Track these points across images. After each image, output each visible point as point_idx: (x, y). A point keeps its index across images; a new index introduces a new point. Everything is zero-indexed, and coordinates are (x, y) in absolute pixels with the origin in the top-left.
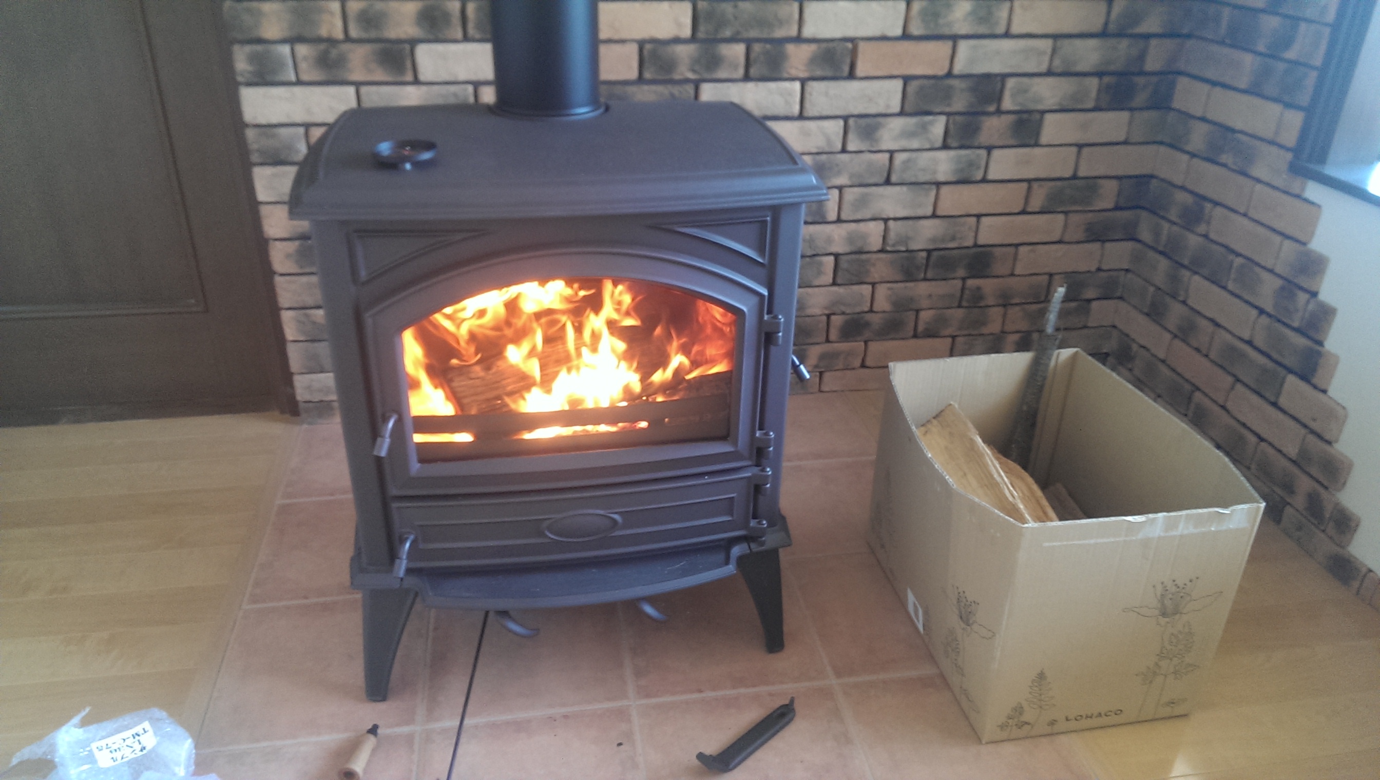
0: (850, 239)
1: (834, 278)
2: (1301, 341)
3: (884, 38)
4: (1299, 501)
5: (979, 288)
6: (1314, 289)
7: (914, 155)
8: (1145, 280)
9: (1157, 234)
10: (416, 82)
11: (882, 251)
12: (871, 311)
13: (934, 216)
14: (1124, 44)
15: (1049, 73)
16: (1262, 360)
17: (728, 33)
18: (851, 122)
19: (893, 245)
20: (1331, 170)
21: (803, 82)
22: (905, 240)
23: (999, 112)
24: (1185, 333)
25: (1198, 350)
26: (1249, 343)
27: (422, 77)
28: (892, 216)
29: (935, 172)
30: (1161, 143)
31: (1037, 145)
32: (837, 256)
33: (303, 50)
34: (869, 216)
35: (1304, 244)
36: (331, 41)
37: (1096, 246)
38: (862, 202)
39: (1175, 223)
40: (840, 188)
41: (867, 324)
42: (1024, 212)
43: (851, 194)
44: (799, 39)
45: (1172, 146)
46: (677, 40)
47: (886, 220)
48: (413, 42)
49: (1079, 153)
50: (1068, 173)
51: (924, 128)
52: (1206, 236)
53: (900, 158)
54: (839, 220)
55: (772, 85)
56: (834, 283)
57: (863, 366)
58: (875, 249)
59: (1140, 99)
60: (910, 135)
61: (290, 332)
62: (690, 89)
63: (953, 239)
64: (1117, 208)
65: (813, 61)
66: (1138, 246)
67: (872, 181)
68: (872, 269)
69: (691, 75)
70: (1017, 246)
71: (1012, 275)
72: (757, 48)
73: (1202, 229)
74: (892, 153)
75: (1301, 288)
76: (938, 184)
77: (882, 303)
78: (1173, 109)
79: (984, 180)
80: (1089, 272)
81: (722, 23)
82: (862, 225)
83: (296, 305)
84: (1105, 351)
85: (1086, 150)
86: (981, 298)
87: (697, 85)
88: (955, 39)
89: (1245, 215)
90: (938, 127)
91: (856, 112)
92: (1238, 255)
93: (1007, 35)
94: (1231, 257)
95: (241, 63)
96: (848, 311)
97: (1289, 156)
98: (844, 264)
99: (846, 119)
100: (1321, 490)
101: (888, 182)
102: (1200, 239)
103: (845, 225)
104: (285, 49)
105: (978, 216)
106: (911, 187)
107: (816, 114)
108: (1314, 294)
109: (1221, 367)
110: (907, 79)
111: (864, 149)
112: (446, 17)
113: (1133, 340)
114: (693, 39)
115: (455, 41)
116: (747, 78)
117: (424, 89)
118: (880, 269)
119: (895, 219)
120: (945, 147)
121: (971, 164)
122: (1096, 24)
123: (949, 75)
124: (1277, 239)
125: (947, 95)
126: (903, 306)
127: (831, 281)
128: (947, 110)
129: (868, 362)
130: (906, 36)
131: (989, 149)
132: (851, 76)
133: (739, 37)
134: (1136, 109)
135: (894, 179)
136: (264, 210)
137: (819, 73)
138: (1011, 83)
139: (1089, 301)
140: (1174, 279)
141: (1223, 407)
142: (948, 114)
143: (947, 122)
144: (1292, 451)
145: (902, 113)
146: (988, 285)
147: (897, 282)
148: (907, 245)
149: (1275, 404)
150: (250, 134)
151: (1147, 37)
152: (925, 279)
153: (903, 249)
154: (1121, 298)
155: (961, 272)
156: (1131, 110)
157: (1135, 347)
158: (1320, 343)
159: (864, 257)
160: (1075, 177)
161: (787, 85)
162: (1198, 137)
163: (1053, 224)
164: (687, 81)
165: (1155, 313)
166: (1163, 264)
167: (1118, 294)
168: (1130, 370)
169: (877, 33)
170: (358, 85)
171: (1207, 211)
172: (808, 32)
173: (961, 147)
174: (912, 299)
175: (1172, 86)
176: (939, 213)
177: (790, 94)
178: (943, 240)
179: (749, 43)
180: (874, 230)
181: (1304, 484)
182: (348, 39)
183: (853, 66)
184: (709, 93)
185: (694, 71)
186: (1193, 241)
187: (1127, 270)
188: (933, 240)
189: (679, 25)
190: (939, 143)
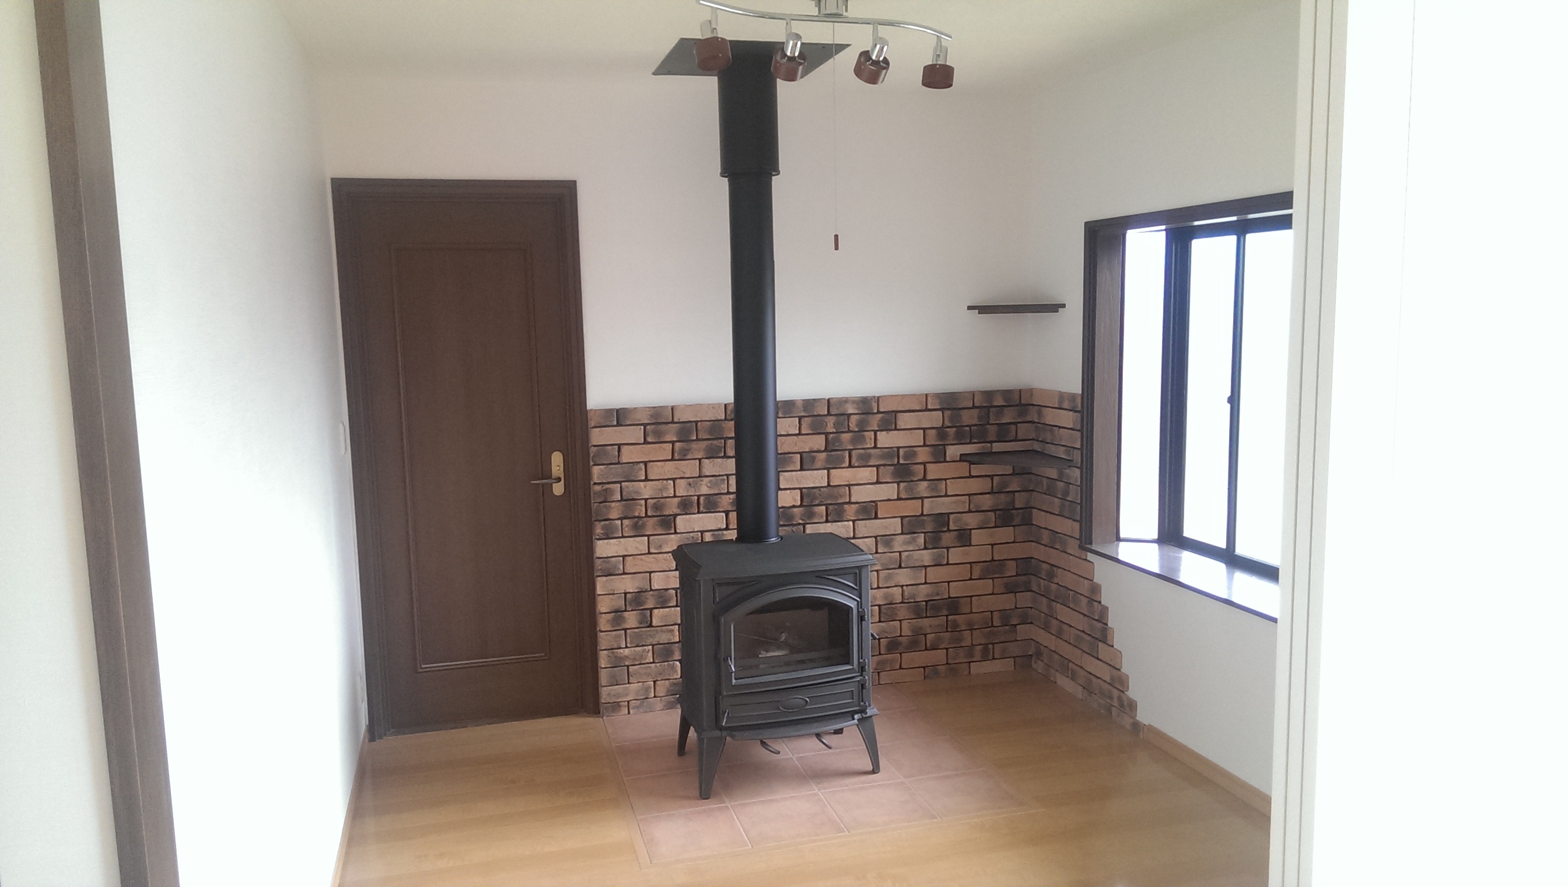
0: (886, 596)
1: (880, 618)
2: (1099, 625)
3: (889, 500)
4: (1115, 703)
5: (955, 620)
6: (1099, 600)
7: (911, 553)
8: (1039, 611)
9: (1039, 586)
10: (676, 533)
11: (902, 603)
12: (901, 636)
13: (926, 583)
14: (1003, 496)
15: (970, 511)
16: (1089, 638)
17: (817, 502)
18: (878, 538)
19: (907, 599)
20: (1094, 547)
21: (854, 521)
22: (913, 596)
23: (949, 530)
24: (1059, 635)
25: (1066, 641)
26: (1083, 631)
27: (678, 531)
28: (904, 584)
29: (923, 561)
30: (1031, 541)
31: (970, 545)
32: (879, 606)
33: (626, 522)
34: (893, 585)
35: (1092, 581)
36: (639, 517)
37: (1012, 595)
38: (888, 578)
39: (1045, 580)
40: (877, 571)
41: (900, 644)
42: (971, 579)
43: (882, 574)
44: (850, 503)
45: (1037, 542)
46: (794, 506)
47: (902, 586)
48: (675, 516)
49: (992, 548)
50: (990, 559)
51: (914, 539)
52: (1058, 584)
53: (904, 555)
54: (878, 588)
55: (839, 524)
56: (880, 621)
57: (901, 668)
58: (898, 602)
59: (1017, 521)
60: (909, 543)
61: (603, 663)
62: (801, 527)
63: (938, 594)
64: (1017, 575)
65: (858, 512)
66: (1034, 594)
67: (892, 567)
68: (899, 613)
69: (801, 522)
70: (971, 597)
71: (971, 612)
72: (831, 507)
73: (1056, 580)
74: (900, 552)
75: (1095, 601)
76: (926, 567)
77: (906, 631)
78: (1034, 525)
79: (948, 564)
80: (1011, 609)
81: (815, 498)
82: (890, 589)
83: (609, 648)
84: (1030, 654)
85: (995, 547)
86: (957, 626)
87: (804, 525)
88: (922, 498)
89: (1069, 571)
90: (921, 539)
91: (880, 534)
92: (1072, 590)
93: (946, 496)
94: (1069, 592)
95: (598, 530)
96: (889, 636)
97: (1078, 542)
98: (883, 610)
99: (876, 537)
100: (1122, 694)
101: (900, 567)
102: (1056, 585)
103: (882, 590)
104: (619, 522)
105: (949, 582)
106: (913, 569)
107: (861, 536)
108: (1100, 602)
109: (1075, 646)
110: (902, 518)
111: (886, 551)
112: (691, 503)
113: (1041, 644)
114: (801, 506)
115: (694, 514)
116: (827, 521)
117: (679, 535)
118: (903, 612)
119: (907, 586)
120: (926, 548)
121: (940, 556)
122: (988, 489)
123: (922, 514)
124: (1082, 579)
125: (922, 524)
126: (917, 632)
127: (878, 620)
128: (924, 531)
129: (903, 666)
130: (899, 499)
131: (948, 548)
132: (876, 518)
133: (822, 503)
134: (1016, 526)
135: (903, 565)
136: (599, 598)
137: (861, 517)
138: (952, 517)
139: (1015, 625)
140: (1049, 607)
141: (1081, 667)
142: (925, 533)
143: (925, 537)
144: (1108, 679)
145: (902, 534)
146: (960, 619)
147: (911, 619)
148: (915, 599)
149: (1098, 659)
150: (598, 562)
151: (1013, 492)
152: (926, 617)
153: (913, 601)
154: (1031, 623)
155: (945, 612)
156: (1014, 526)
157: (1042, 647)
158: (1107, 624)
159: (893, 606)
160: (993, 560)
161: (846, 523)
162: (1045, 537)
163: (987, 586)
164: (799, 524)
165: (1046, 628)
166: (1044, 600)
167: (1029, 621)
168: (1042, 661)
169: (886, 498)
170: (649, 536)
171: (1055, 570)
172: (853, 500)
173: (934, 548)
174: (921, 628)
175: (1031, 514)
176: (928, 581)
177: (848, 527)
178: (932, 595)
179: (827, 505)
180: (897, 591)
181: (1116, 693)
182: (647, 516)
183: (876, 514)
184: (810, 529)
185: (803, 520)
186: (1054, 586)
187: (1031, 608)
188: (928, 595)
189: (795, 500)
190: (923, 547)
